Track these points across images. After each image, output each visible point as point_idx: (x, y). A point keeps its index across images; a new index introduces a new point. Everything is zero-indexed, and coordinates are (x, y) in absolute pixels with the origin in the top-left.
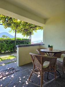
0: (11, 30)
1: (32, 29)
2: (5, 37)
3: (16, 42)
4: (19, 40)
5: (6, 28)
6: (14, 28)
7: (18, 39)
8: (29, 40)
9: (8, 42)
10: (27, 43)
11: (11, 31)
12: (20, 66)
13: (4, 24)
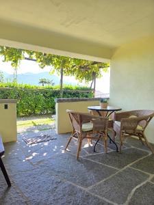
0: (54, 71)
1: (96, 65)
2: (45, 82)
3: (61, 94)
4: (69, 89)
5: (42, 68)
6: (58, 66)
7: (67, 89)
8: (90, 89)
9: (47, 93)
10: (87, 97)
11: (53, 73)
12: (59, 134)
13: (39, 60)
